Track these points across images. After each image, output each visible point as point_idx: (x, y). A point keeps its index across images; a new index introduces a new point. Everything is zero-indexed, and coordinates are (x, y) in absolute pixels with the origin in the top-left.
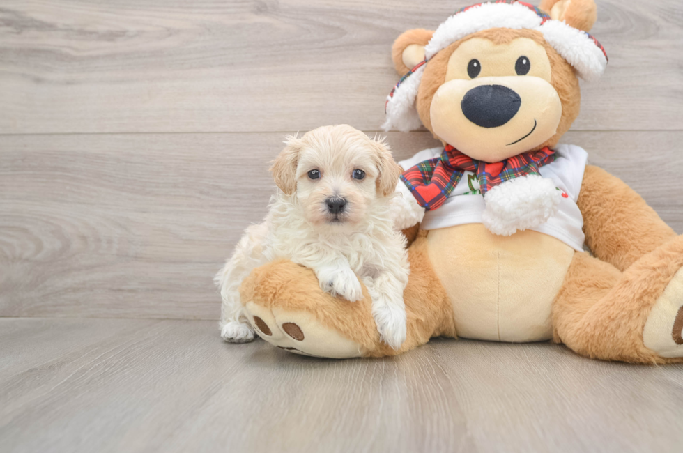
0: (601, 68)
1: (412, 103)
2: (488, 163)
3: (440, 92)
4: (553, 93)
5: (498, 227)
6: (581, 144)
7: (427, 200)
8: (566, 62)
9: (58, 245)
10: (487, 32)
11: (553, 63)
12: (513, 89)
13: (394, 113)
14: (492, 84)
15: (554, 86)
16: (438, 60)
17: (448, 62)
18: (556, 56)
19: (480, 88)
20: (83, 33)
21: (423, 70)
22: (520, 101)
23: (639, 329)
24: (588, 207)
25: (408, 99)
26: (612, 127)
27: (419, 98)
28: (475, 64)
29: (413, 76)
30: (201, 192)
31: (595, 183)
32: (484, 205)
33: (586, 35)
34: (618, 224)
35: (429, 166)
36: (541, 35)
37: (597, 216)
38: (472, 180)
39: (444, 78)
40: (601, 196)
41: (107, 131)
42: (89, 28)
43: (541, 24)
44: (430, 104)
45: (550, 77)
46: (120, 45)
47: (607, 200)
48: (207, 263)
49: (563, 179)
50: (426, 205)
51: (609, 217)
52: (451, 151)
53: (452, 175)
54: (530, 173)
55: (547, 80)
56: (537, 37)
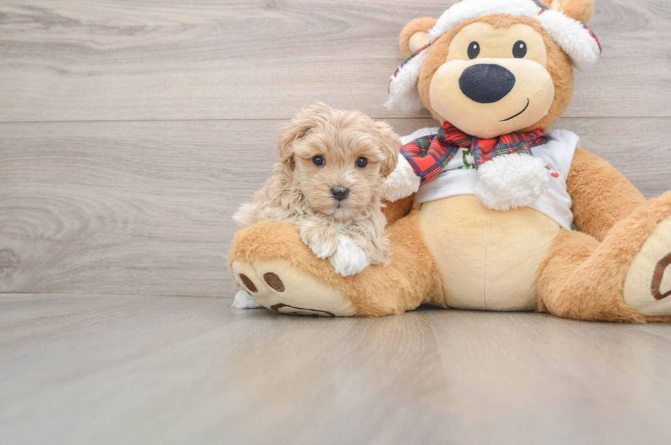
0: (594, 57)
1: (414, 83)
2: (482, 139)
4: (548, 76)
5: (491, 201)
6: (574, 130)
7: (423, 170)
8: (561, 50)
9: (77, 225)
10: (487, 17)
11: (548, 49)
12: (508, 69)
13: (397, 91)
14: (489, 63)
15: (548, 70)
16: (441, 42)
17: (449, 44)
18: (552, 43)
19: (477, 66)
20: (105, 28)
21: (426, 53)
22: (514, 79)
23: (619, 285)
24: (576, 186)
25: (410, 79)
26: (603, 114)
27: (421, 78)
28: (475, 47)
29: (417, 57)
30: (212, 176)
31: (583, 163)
32: (477, 178)
33: (582, 25)
34: (604, 202)
35: (426, 141)
36: (539, 23)
37: (584, 194)
38: (466, 156)
39: (445, 58)
40: (588, 176)
41: (125, 118)
42: (110, 24)
43: (540, 13)
44: (430, 83)
45: (545, 62)
46: (139, 39)
47: (594, 180)
48: (216, 242)
49: (553, 158)
50: (422, 174)
51: (596, 195)
53: (448, 150)
54: (523, 151)
55: (542, 64)
56: (535, 24)
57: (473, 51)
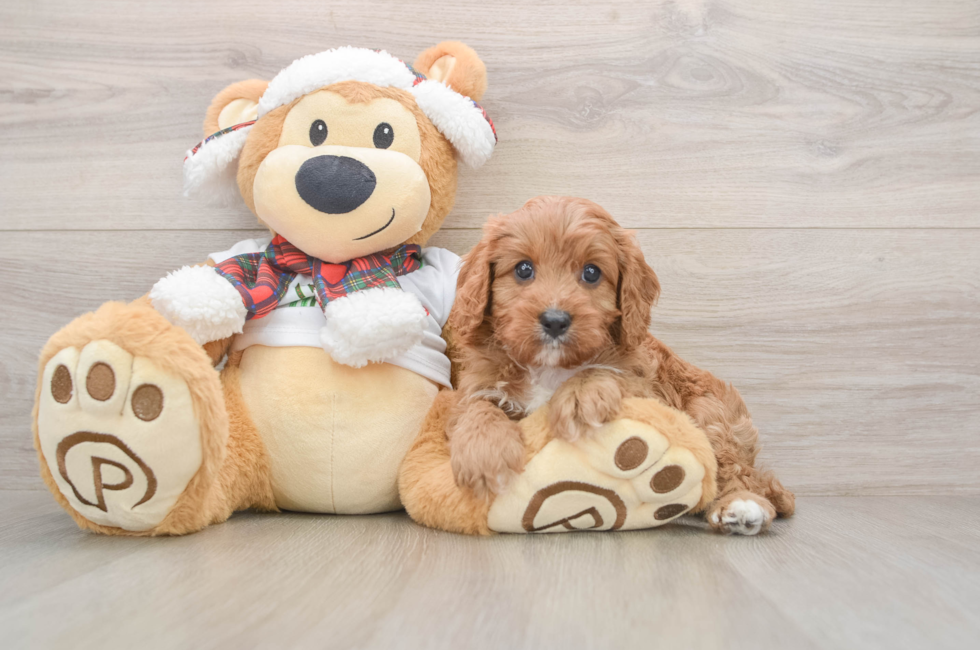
2: (325, 263)
3: (268, 160)
4: (420, 176)
5: (343, 354)
8: (443, 137)
10: (339, 85)
11: (424, 136)
12: (366, 164)
14: (339, 156)
15: (422, 167)
16: (272, 116)
17: (284, 120)
18: (429, 127)
22: (375, 181)
27: (241, 166)
28: (320, 127)
29: (232, 134)
33: (472, 103)
35: (249, 262)
36: (412, 97)
39: (278, 141)
41: (21, 227)
43: (415, 83)
44: (255, 175)
45: (419, 155)
46: (43, 109)
52: (280, 245)
53: (281, 279)
54: (387, 283)
55: (414, 159)
56: (406, 99)
57: (318, 133)
